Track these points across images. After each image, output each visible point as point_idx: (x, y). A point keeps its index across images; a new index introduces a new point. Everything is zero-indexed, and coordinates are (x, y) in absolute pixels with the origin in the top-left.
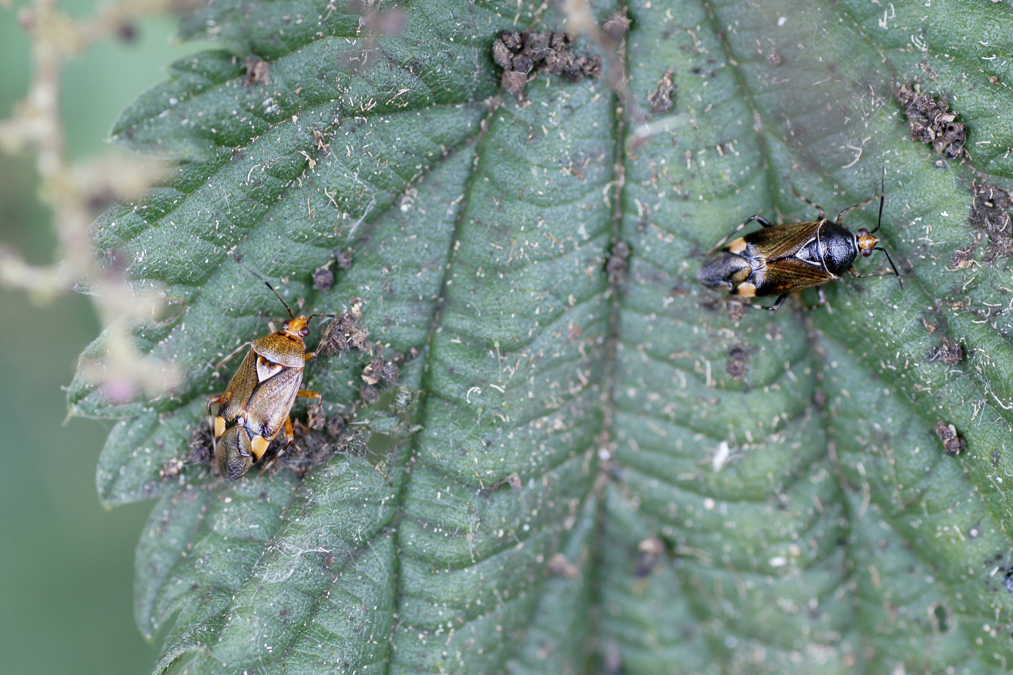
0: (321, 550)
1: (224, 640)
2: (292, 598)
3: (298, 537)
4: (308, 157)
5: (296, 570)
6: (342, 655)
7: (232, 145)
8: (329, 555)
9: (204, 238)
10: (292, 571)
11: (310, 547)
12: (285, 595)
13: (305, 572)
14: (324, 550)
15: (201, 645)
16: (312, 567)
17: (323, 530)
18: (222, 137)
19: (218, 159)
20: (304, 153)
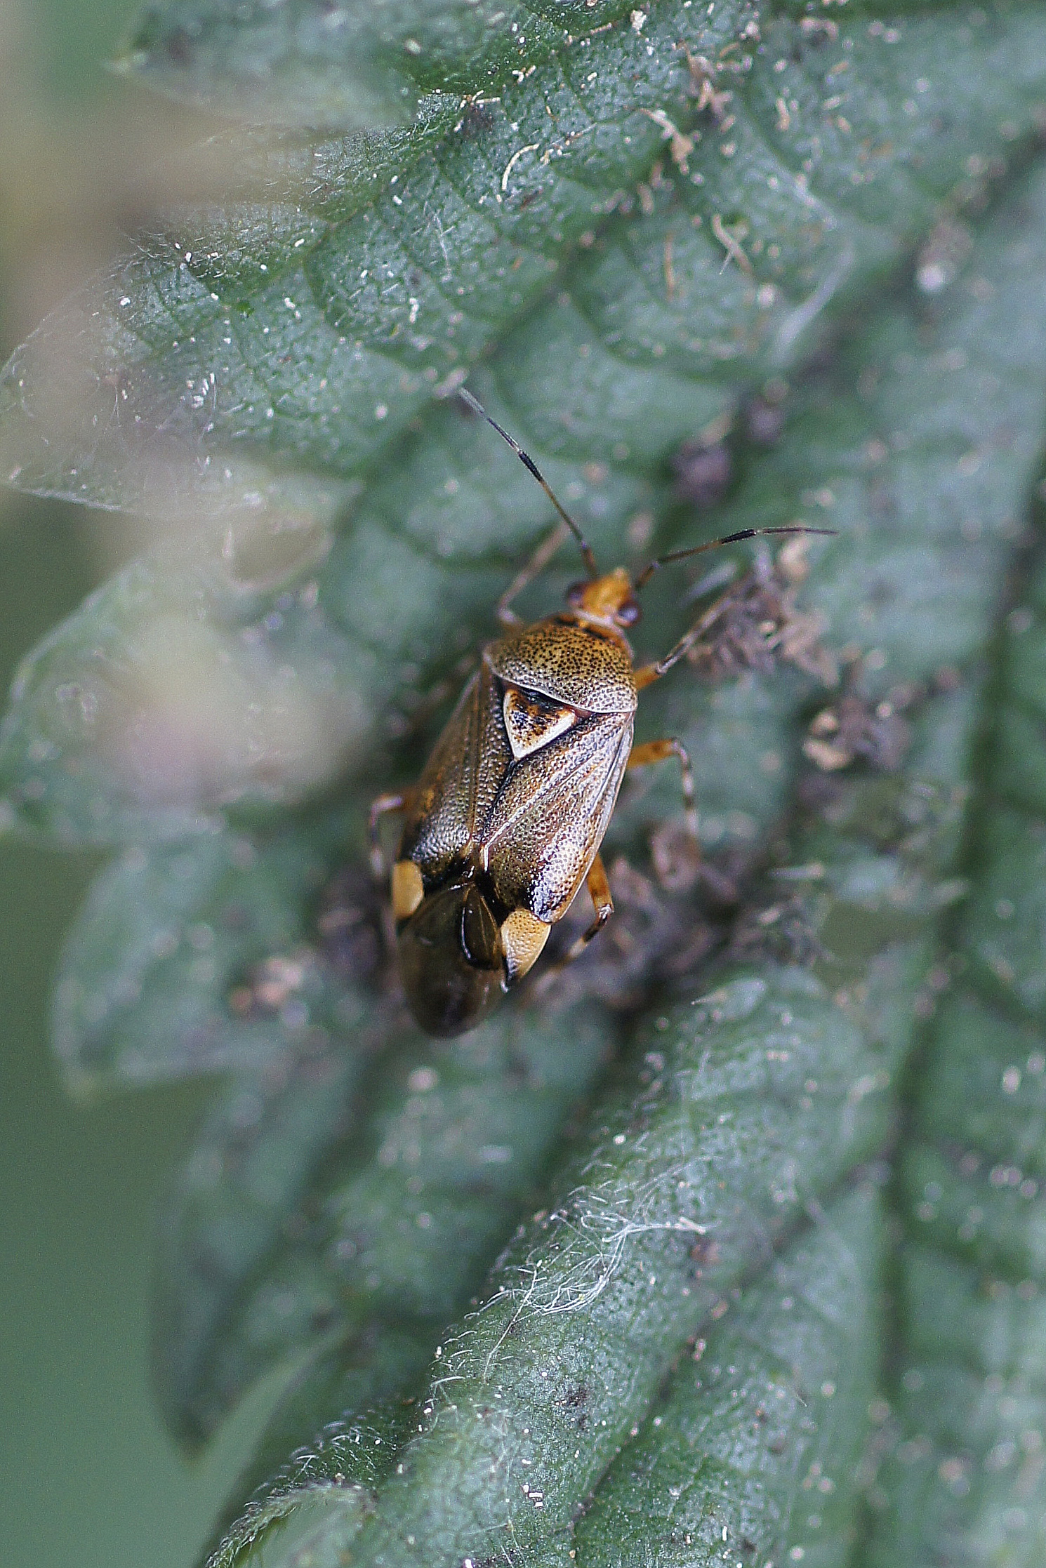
0: (684, 1224)
1: (410, 1472)
2: (602, 1358)
3: (621, 1186)
4: (670, 129)
5: (612, 1279)
6: (736, 1521)
7: (461, 89)
8: (704, 1241)
9: (375, 346)
10: (602, 1282)
11: (652, 1214)
12: (581, 1348)
13: (638, 1286)
14: (692, 1226)
15: (348, 1483)
16: (657, 1270)
17: (689, 1168)
18: (437, 65)
19: (422, 126)
20: (659, 115)
